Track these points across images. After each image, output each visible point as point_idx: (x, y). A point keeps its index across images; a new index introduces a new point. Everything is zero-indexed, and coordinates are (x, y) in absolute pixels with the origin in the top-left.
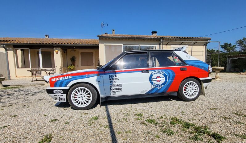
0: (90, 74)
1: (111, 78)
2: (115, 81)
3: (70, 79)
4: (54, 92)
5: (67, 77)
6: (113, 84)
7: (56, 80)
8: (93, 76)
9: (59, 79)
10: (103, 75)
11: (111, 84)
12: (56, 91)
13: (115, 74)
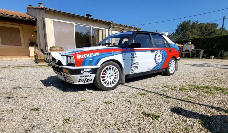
0: (116, 52)
1: (132, 56)
2: (134, 59)
3: (98, 56)
4: (82, 72)
5: (94, 54)
6: (133, 62)
7: (83, 57)
8: (118, 53)
9: (86, 56)
10: (126, 53)
11: (132, 62)
12: (84, 70)
13: (134, 53)
